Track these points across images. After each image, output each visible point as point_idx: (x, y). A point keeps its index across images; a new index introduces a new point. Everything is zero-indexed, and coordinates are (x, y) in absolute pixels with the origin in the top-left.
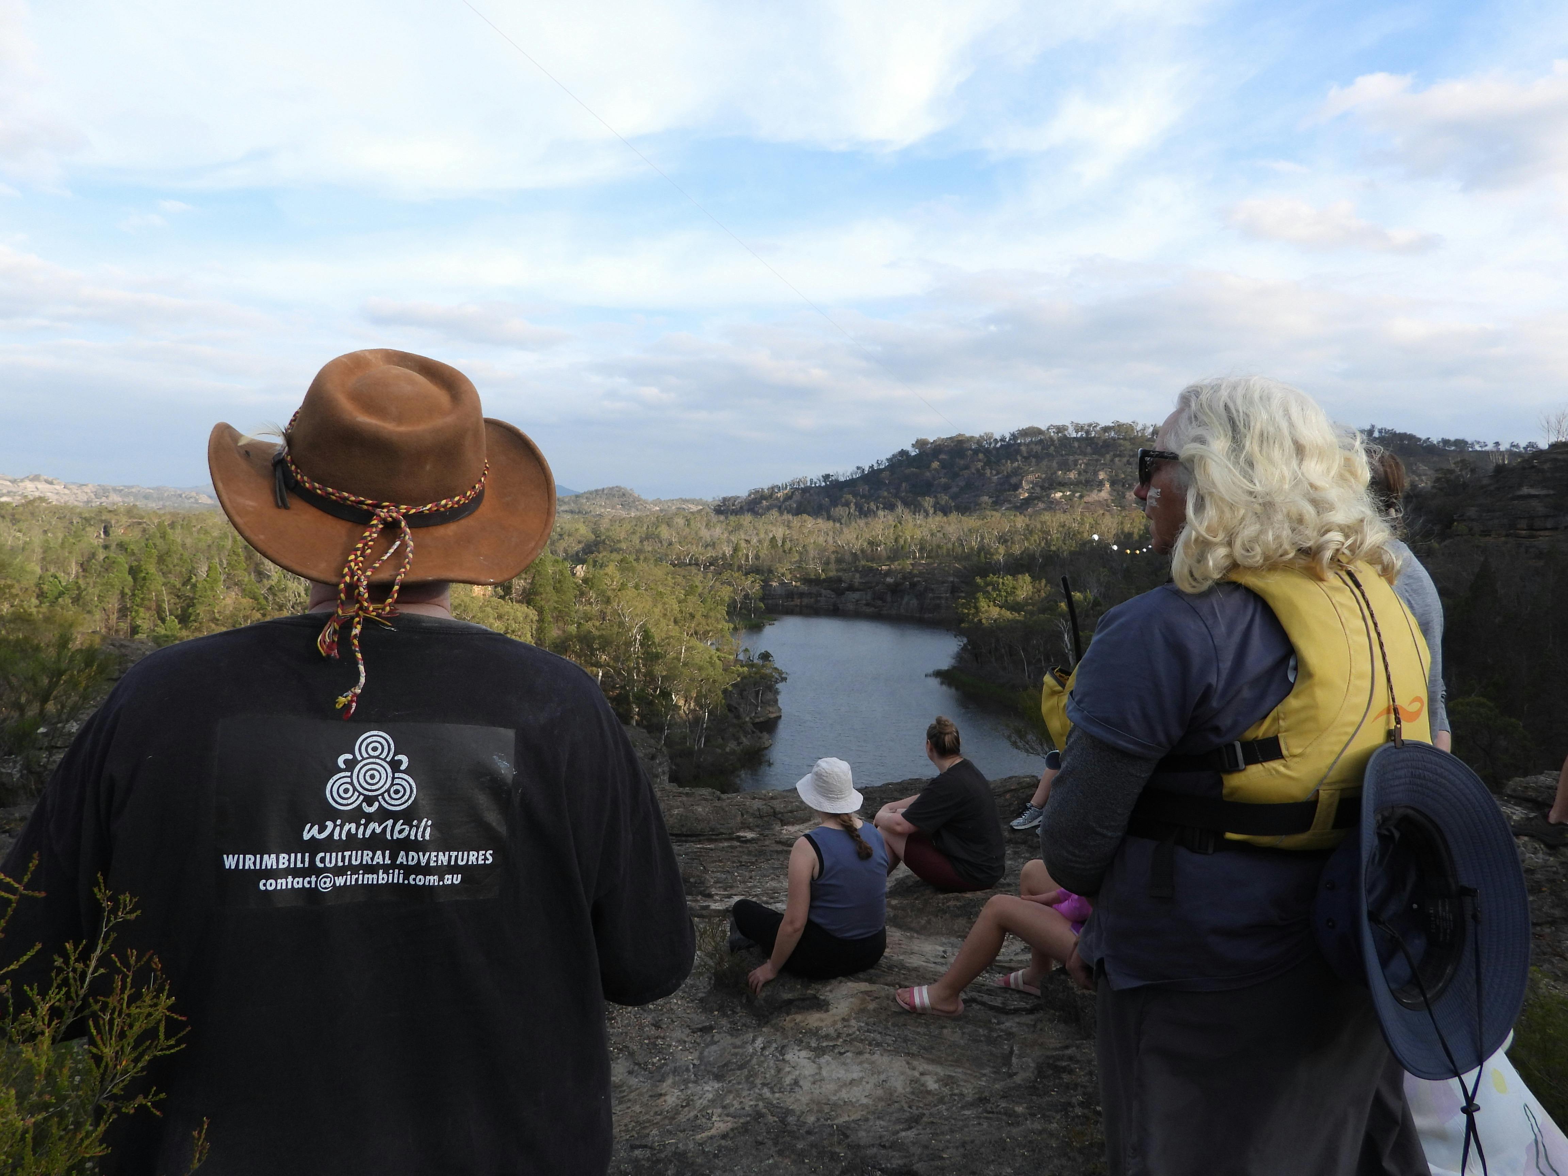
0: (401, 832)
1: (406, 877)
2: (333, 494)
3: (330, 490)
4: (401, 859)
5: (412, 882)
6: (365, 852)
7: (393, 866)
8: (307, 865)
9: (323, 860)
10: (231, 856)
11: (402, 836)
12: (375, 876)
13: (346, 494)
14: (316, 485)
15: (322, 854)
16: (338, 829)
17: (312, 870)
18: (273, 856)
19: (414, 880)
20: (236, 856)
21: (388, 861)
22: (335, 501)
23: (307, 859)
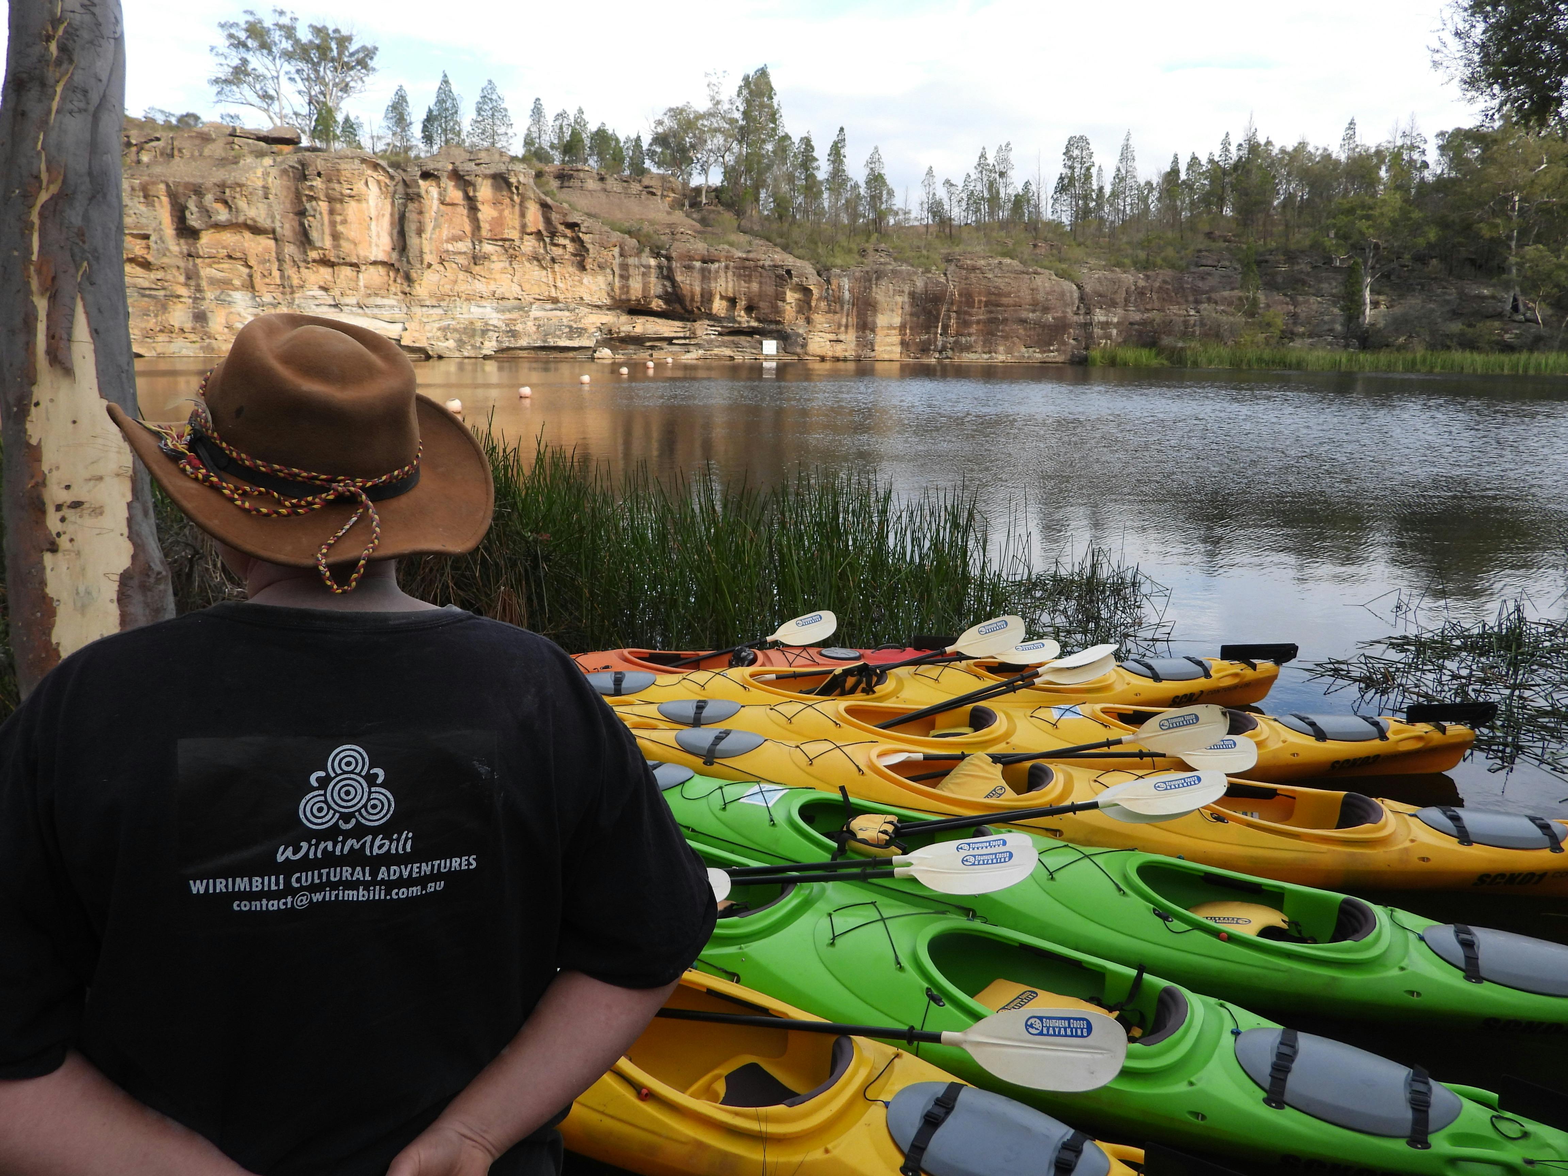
0: (380, 847)
1: (388, 892)
2: (281, 471)
3: (276, 467)
4: (382, 874)
5: (395, 897)
6: (344, 869)
7: (374, 882)
8: (281, 887)
9: (299, 880)
10: (198, 882)
11: (381, 852)
12: (355, 892)
13: (295, 470)
14: (259, 462)
15: (298, 875)
16: (313, 848)
17: (289, 891)
18: (246, 879)
19: (397, 894)
20: (205, 882)
21: (368, 878)
22: (283, 478)
23: (281, 881)
